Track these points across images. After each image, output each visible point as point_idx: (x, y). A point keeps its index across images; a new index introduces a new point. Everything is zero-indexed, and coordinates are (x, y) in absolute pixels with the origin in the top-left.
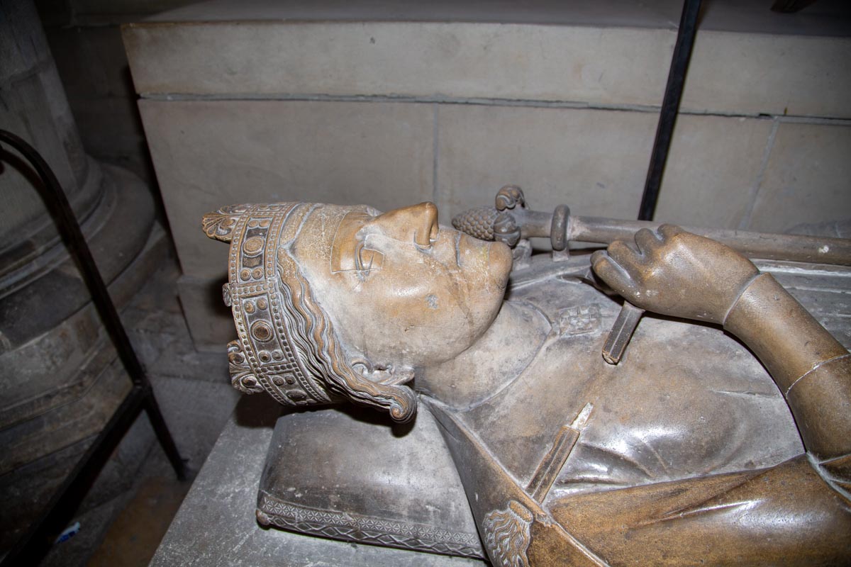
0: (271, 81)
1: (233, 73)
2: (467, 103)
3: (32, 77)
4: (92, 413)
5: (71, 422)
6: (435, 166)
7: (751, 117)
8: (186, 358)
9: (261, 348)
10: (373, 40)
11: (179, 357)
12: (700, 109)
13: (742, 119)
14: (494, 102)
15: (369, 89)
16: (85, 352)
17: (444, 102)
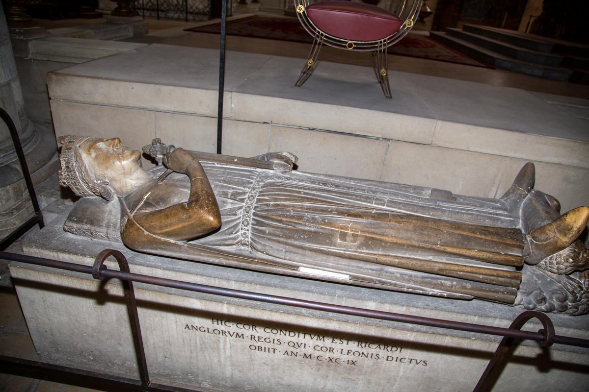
0: (98, 99)
1: (85, 94)
2: (165, 112)
3: (8, 84)
4: (14, 227)
5: (5, 229)
6: (156, 134)
7: (261, 123)
8: (60, 207)
9: (67, 172)
10: (133, 88)
11: (57, 206)
12: (243, 120)
13: (258, 124)
14: (174, 112)
15: (132, 105)
16: (16, 201)
17: (157, 111)
